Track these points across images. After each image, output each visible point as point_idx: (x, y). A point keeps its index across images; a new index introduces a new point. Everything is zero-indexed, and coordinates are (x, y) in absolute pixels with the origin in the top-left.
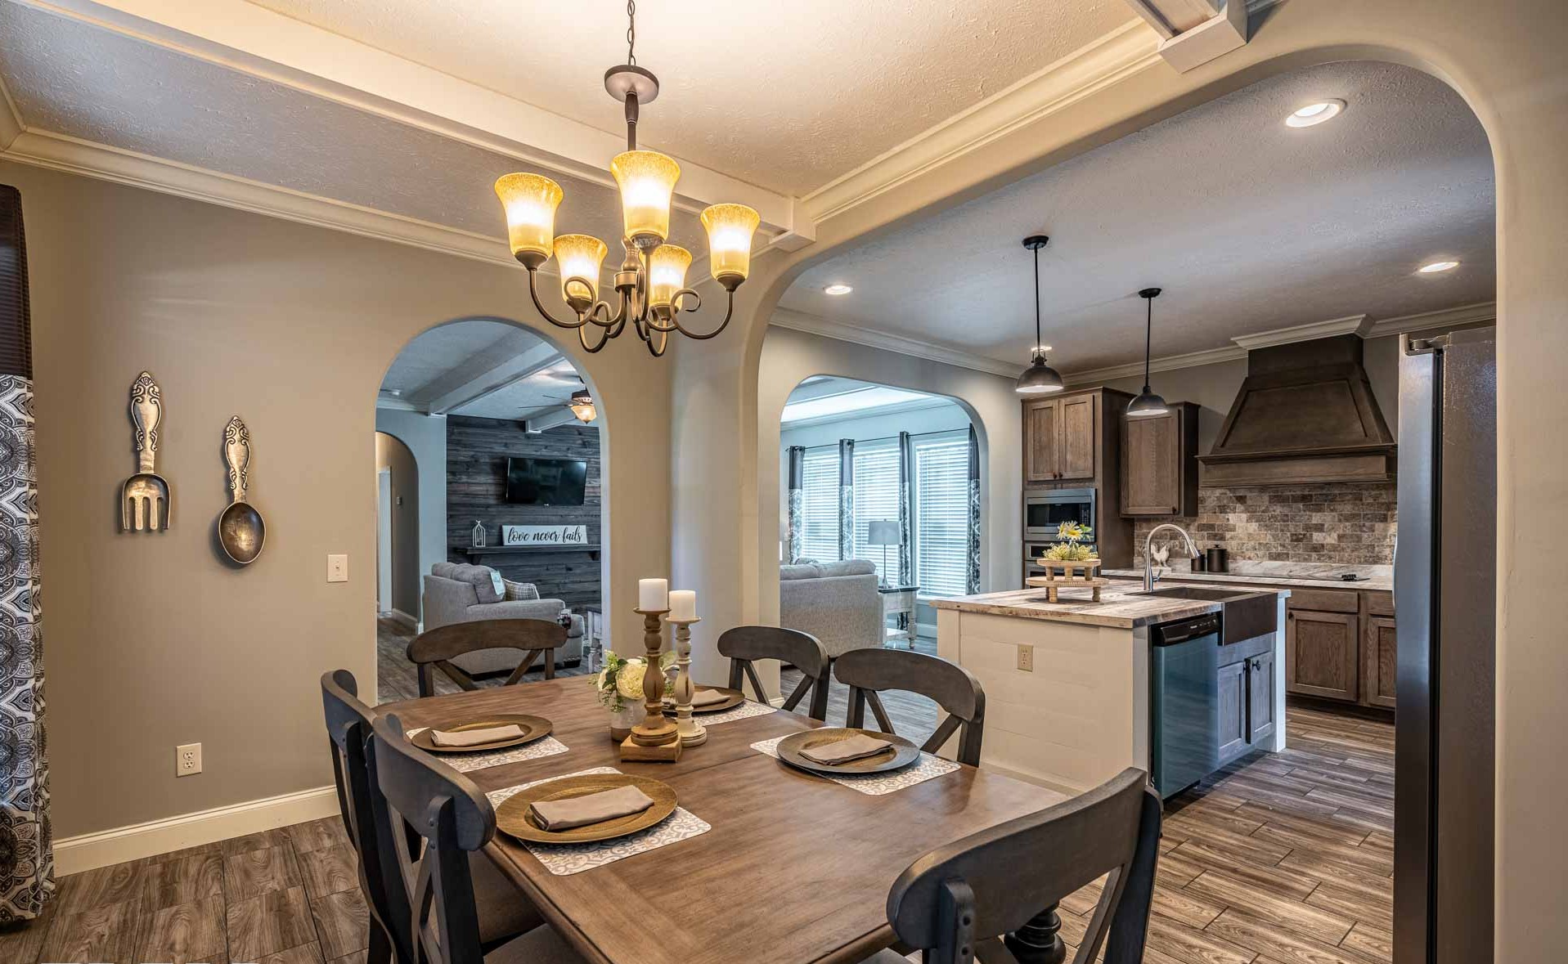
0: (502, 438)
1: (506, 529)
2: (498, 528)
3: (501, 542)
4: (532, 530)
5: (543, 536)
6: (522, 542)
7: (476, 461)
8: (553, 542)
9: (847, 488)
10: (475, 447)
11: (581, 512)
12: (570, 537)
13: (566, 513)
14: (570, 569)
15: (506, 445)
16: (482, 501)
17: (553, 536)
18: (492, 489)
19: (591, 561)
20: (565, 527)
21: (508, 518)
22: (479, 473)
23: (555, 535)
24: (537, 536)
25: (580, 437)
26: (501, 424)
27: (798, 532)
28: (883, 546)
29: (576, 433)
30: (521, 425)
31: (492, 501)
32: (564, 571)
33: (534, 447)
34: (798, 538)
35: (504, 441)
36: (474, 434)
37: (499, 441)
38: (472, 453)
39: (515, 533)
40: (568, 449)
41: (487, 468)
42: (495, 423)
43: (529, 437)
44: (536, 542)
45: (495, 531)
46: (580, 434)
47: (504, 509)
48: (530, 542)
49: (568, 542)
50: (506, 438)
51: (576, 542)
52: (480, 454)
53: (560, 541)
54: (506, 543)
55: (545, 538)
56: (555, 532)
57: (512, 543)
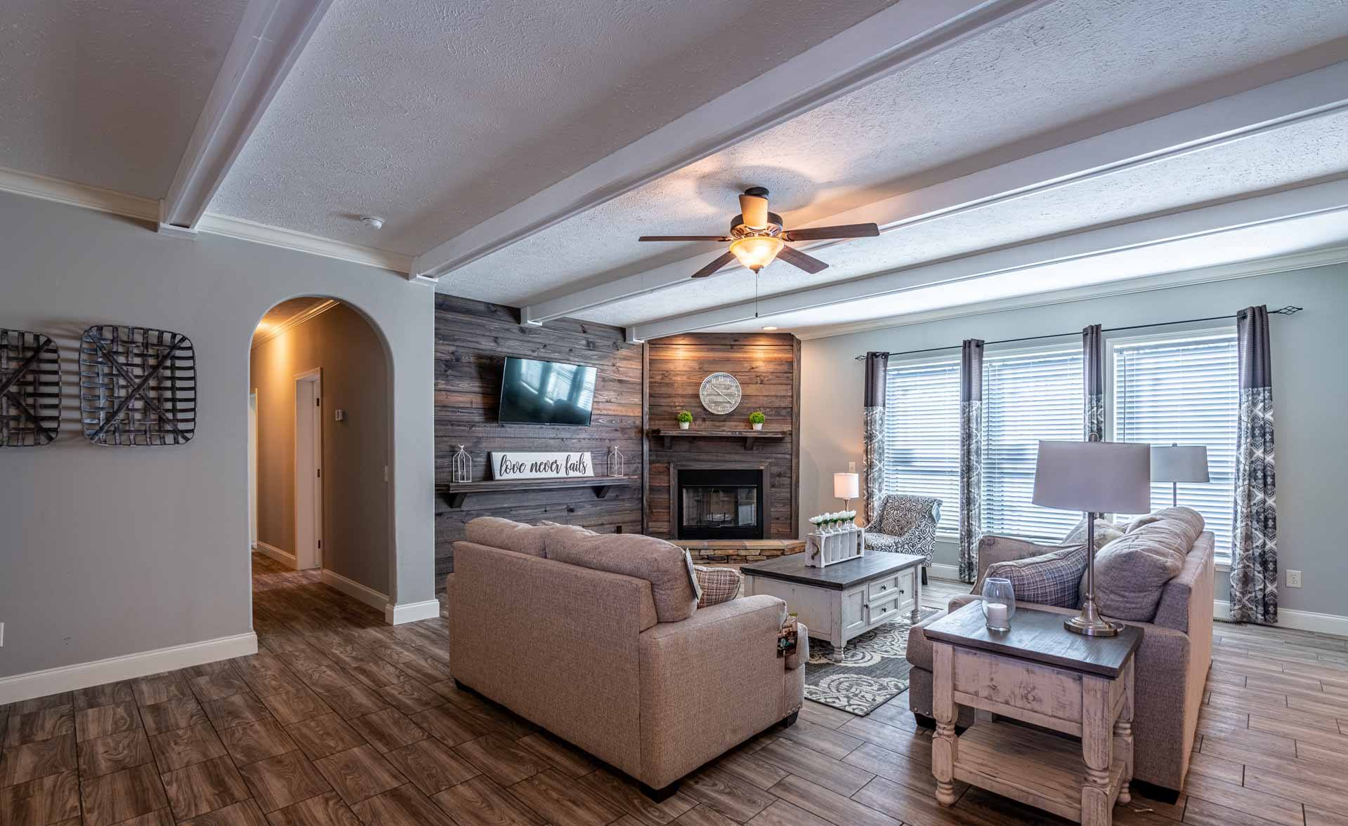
0: (491, 331)
1: (497, 457)
2: (484, 455)
3: (489, 474)
4: (528, 458)
5: (542, 467)
6: (517, 475)
7: (458, 360)
8: (554, 475)
9: (975, 404)
10: (455, 340)
11: (584, 435)
12: (574, 467)
13: (568, 435)
14: (571, 510)
15: (496, 340)
16: (466, 417)
17: (554, 466)
18: (477, 400)
19: (596, 498)
20: (568, 453)
21: (498, 442)
22: (460, 378)
23: (554, 465)
24: (535, 467)
25: (584, 335)
26: (492, 310)
27: (880, 462)
28: (1171, 485)
29: (580, 329)
30: (515, 313)
31: (477, 419)
32: (565, 513)
33: (530, 344)
34: (880, 469)
35: (494, 334)
36: (454, 322)
37: (487, 334)
38: (452, 349)
39: (508, 463)
40: (571, 350)
41: (473, 371)
42: (482, 308)
43: (523, 331)
44: (534, 475)
45: (482, 460)
46: (584, 332)
47: (493, 429)
48: (527, 474)
49: (572, 474)
50: (496, 330)
51: (580, 475)
52: (461, 350)
53: (562, 474)
54: (497, 477)
55: (545, 468)
56: (556, 462)
57: (505, 476)
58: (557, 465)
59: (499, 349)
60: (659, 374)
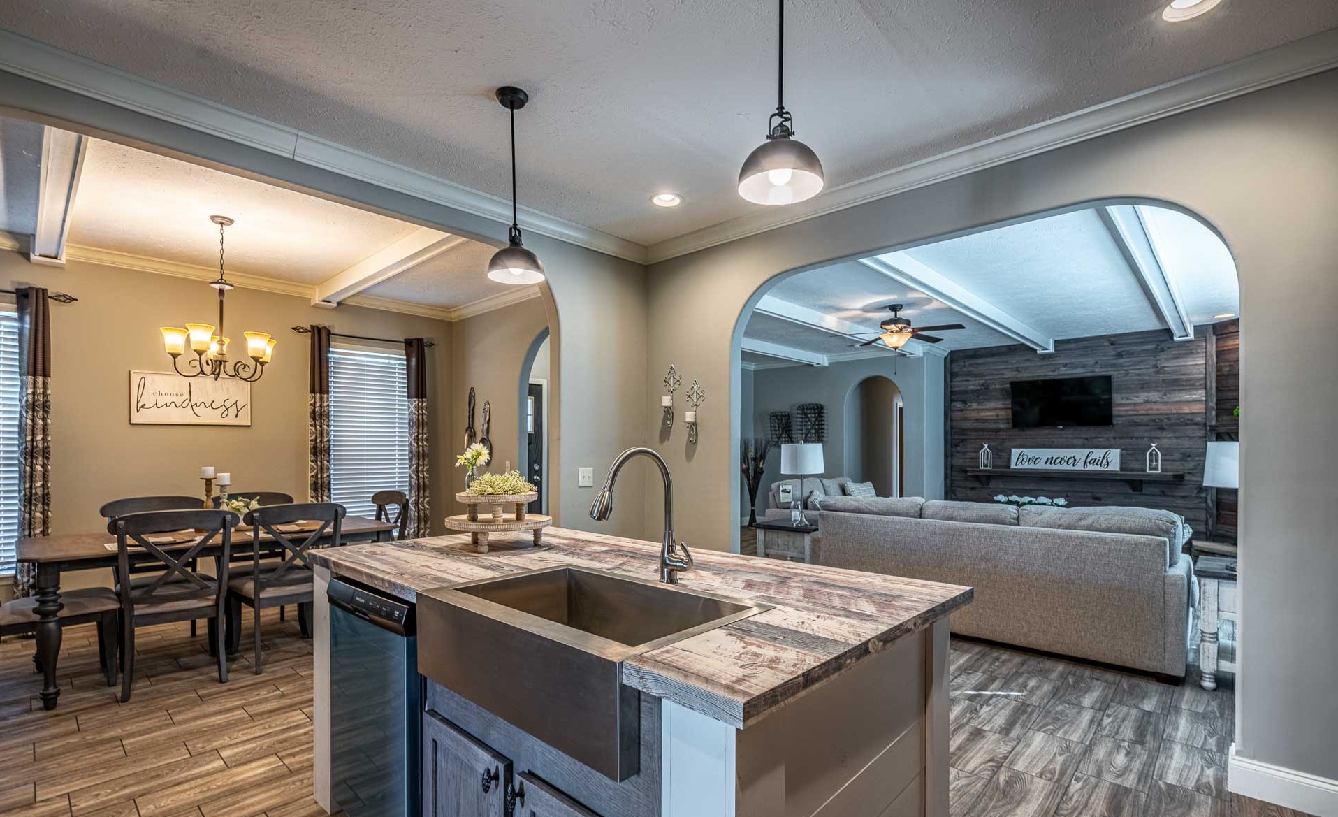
0: (1012, 363)
1: (1015, 452)
2: (1006, 451)
3: (1008, 465)
4: (1046, 453)
5: (1058, 461)
6: (1032, 466)
8: (1070, 467)
11: (1114, 435)
12: (1095, 462)
13: (1095, 435)
15: (1017, 369)
17: (1072, 460)
18: (1004, 414)
20: (1091, 450)
21: (1019, 441)
22: (989, 399)
24: (1051, 460)
25: (1113, 346)
29: (1108, 342)
31: (1003, 426)
32: (1090, 500)
33: (1050, 366)
35: (1014, 366)
37: (1011, 366)
38: (981, 382)
39: (1025, 457)
44: (1049, 467)
45: (1003, 454)
46: (1113, 344)
47: (1014, 432)
48: (1041, 465)
49: (1090, 467)
51: (1102, 468)
52: (990, 381)
53: (1079, 467)
54: (1013, 466)
55: (1060, 462)
56: (1074, 457)
57: (1020, 466)
58: (1075, 460)
59: (1020, 376)
60: (1226, 366)
